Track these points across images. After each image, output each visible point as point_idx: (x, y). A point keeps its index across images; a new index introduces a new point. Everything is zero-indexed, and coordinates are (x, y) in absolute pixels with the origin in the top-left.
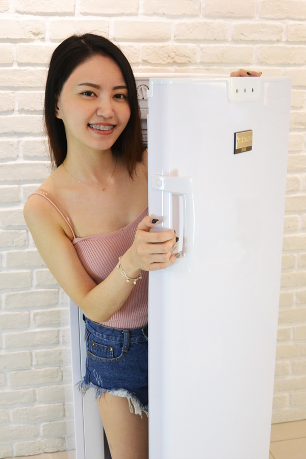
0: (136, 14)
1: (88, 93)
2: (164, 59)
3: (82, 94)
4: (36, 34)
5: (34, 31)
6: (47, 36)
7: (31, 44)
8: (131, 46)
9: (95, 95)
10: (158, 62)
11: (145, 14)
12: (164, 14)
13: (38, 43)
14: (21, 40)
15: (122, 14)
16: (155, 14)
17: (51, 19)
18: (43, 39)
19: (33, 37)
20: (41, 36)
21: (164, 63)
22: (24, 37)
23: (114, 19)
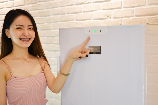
0: (144, 5)
1: (19, 28)
2: (156, 22)
3: (17, 28)
4: (108, 16)
5: (108, 15)
6: (112, 17)
7: (107, 20)
8: (142, 18)
9: (22, 29)
10: (153, 24)
11: (148, 5)
12: (156, 4)
13: (109, 19)
14: (103, 19)
15: (139, 6)
16: (152, 4)
17: (113, 10)
18: (111, 18)
19: (107, 17)
20: (110, 17)
21: (156, 24)
22: (104, 18)
23: (135, 8)
